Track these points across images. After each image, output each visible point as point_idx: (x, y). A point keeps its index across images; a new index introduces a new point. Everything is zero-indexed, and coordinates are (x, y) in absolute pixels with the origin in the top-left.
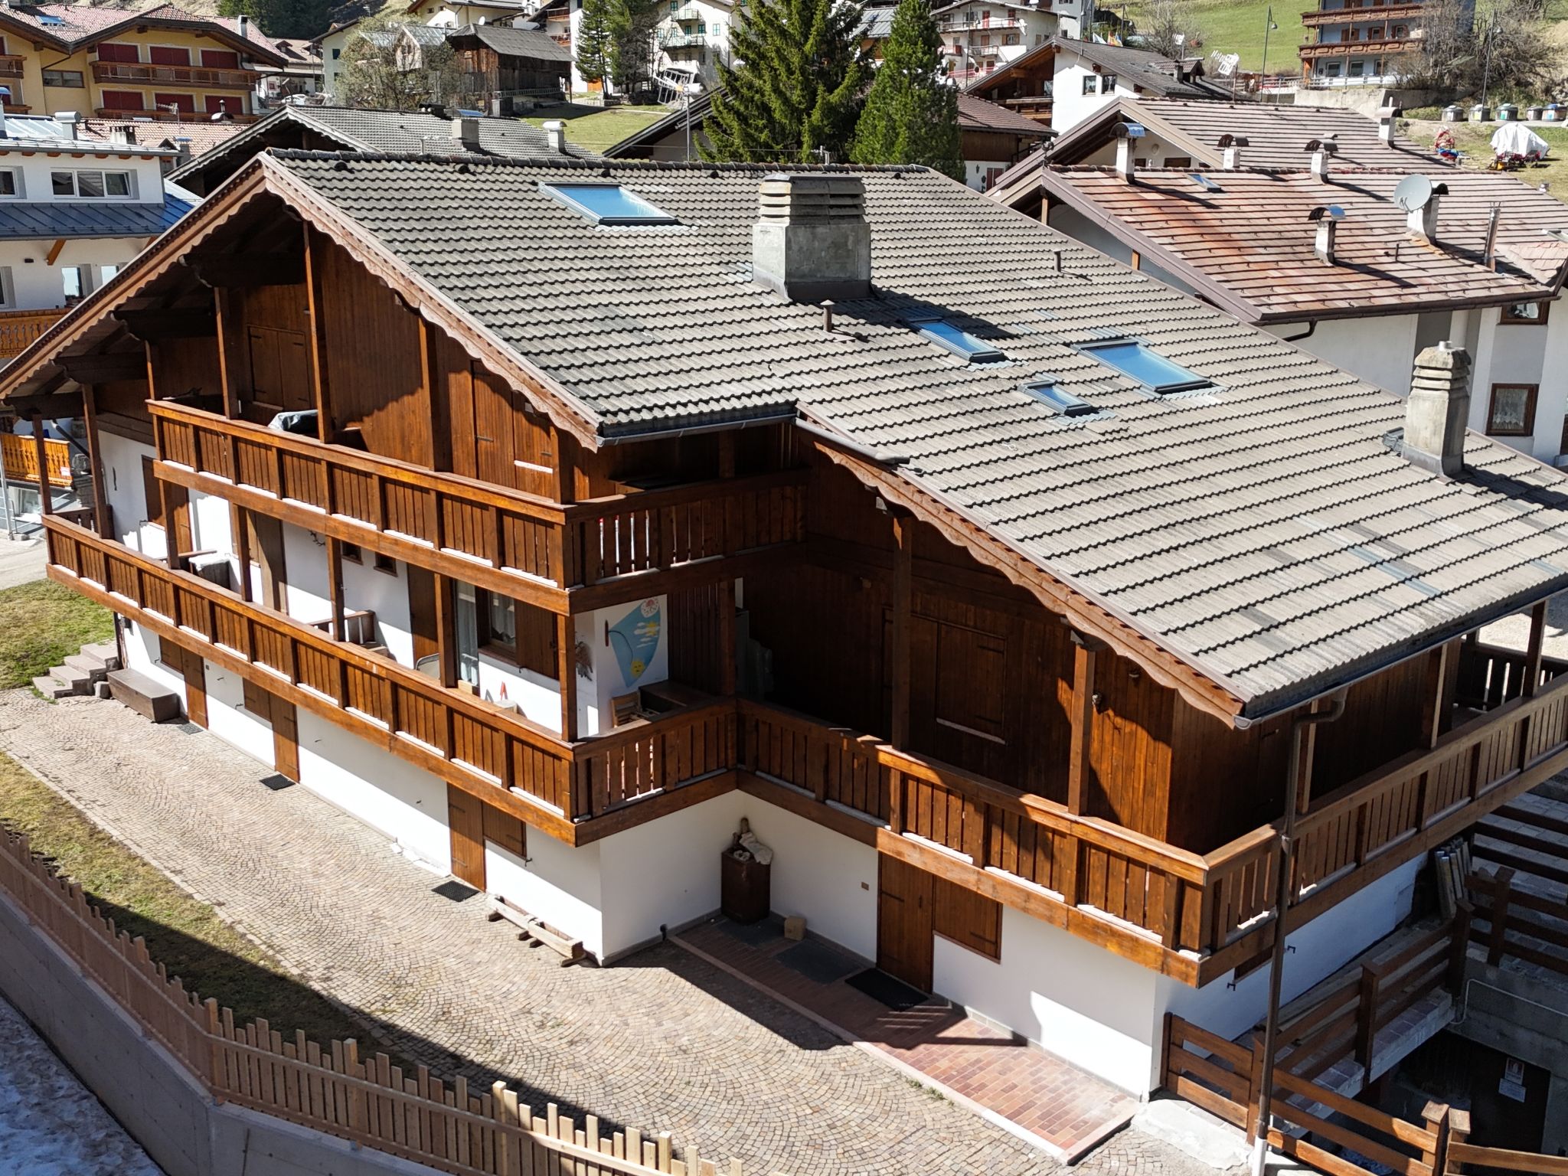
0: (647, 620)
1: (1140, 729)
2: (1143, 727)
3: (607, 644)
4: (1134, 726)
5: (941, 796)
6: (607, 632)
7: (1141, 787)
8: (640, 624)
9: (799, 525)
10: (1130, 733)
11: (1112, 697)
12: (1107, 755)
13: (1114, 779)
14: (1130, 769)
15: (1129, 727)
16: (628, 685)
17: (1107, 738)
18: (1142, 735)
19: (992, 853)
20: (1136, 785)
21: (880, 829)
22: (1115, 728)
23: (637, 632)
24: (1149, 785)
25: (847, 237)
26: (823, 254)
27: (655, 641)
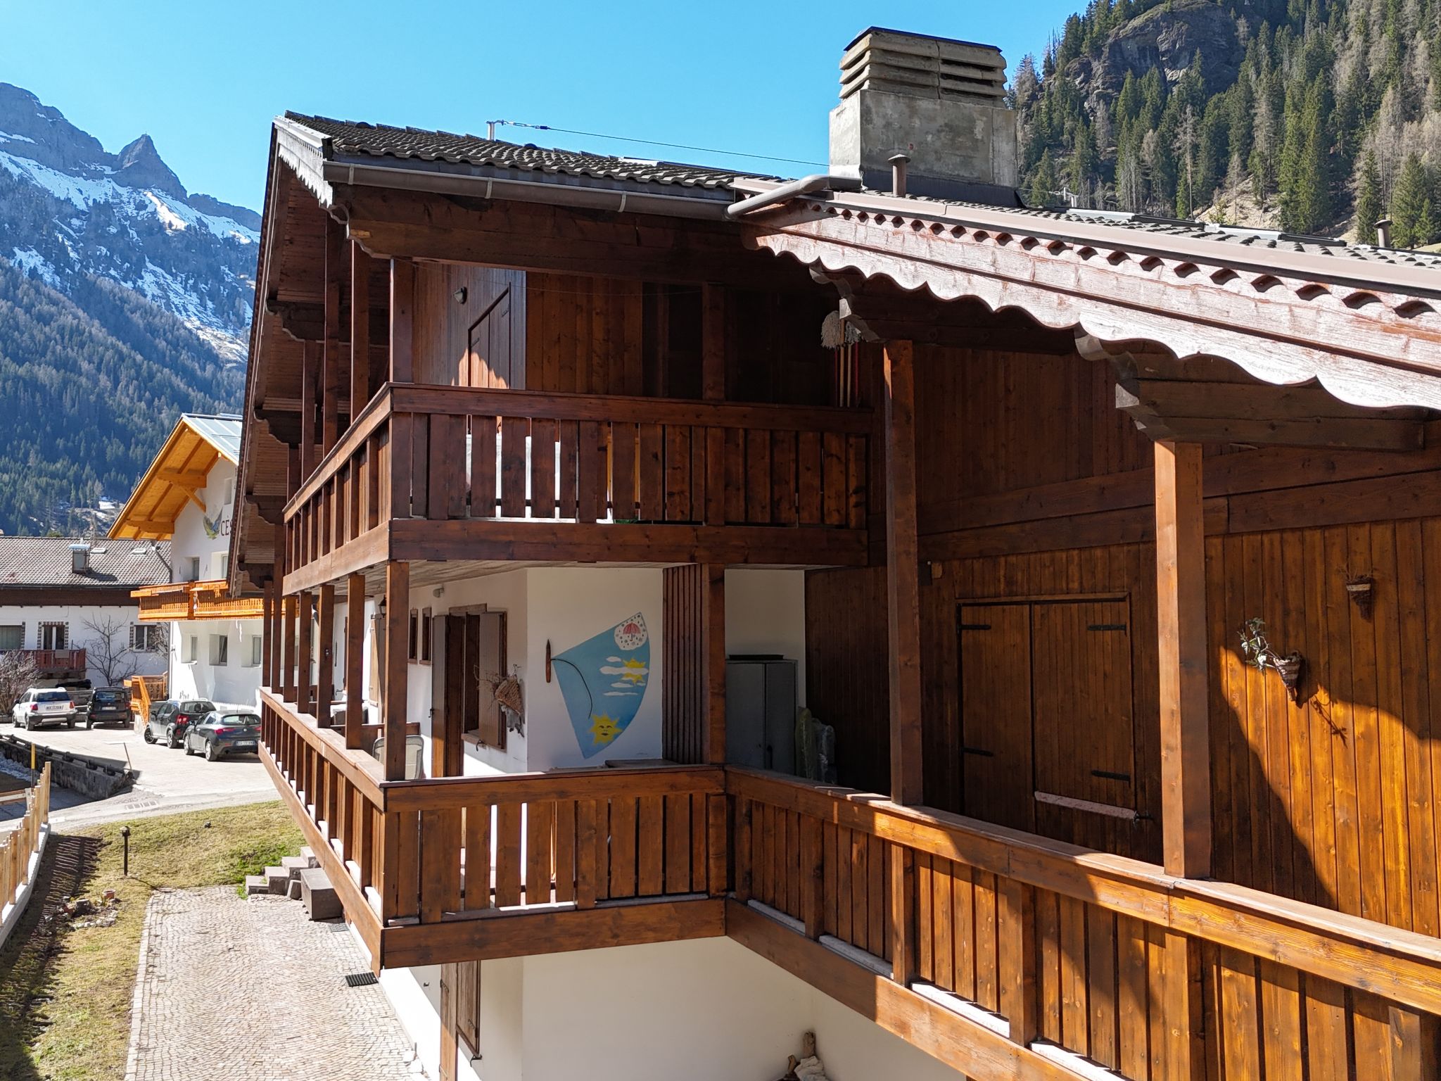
0: (627, 655)
1: (1385, 720)
2: (1391, 712)
3: (549, 681)
4: (1373, 716)
5: (964, 887)
6: (549, 660)
7: (1402, 867)
8: (612, 659)
9: (853, 500)
10: (1366, 736)
11: (1323, 660)
12: (1322, 800)
13: (1342, 857)
14: (1373, 825)
15: (1360, 721)
16: (587, 752)
17: (1320, 760)
18: (1393, 732)
19: (1046, 1010)
20: (1390, 865)
21: (880, 978)
22: (1338, 732)
23: (606, 670)
24: (1419, 858)
25: (972, 122)
26: (929, 138)
27: (641, 691)
